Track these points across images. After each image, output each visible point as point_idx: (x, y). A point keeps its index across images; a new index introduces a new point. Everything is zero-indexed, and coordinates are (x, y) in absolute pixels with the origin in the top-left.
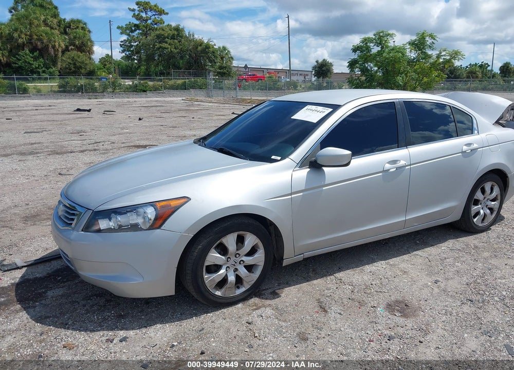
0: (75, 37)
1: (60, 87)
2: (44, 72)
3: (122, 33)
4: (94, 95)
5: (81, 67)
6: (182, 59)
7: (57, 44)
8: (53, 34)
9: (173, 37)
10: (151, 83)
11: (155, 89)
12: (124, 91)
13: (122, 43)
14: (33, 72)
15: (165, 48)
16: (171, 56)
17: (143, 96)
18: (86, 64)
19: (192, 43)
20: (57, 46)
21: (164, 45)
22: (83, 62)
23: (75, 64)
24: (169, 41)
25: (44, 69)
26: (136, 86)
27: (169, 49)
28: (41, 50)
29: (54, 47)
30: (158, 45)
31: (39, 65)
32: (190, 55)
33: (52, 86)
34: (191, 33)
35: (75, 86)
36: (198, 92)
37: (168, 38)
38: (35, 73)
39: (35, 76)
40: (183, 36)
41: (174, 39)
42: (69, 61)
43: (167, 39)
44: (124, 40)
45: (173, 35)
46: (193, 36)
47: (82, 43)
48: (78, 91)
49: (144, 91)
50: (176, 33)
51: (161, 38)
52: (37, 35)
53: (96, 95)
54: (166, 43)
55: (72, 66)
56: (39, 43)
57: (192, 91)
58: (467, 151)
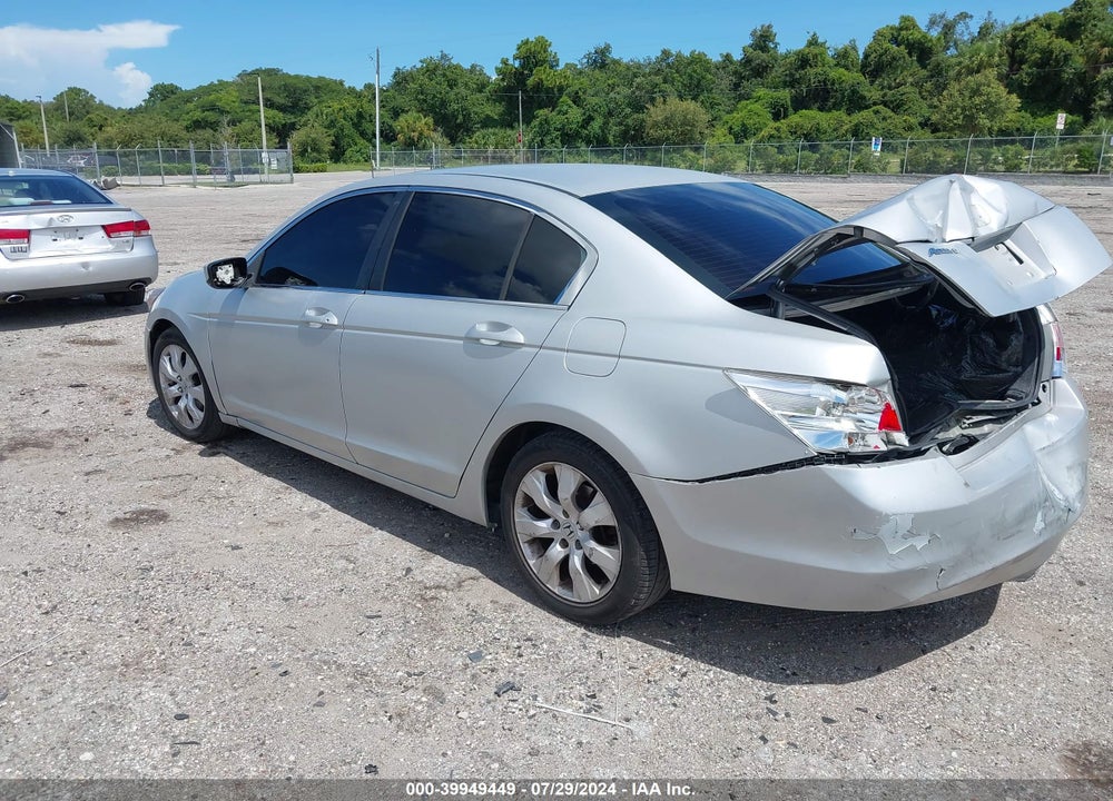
58: (483, 341)
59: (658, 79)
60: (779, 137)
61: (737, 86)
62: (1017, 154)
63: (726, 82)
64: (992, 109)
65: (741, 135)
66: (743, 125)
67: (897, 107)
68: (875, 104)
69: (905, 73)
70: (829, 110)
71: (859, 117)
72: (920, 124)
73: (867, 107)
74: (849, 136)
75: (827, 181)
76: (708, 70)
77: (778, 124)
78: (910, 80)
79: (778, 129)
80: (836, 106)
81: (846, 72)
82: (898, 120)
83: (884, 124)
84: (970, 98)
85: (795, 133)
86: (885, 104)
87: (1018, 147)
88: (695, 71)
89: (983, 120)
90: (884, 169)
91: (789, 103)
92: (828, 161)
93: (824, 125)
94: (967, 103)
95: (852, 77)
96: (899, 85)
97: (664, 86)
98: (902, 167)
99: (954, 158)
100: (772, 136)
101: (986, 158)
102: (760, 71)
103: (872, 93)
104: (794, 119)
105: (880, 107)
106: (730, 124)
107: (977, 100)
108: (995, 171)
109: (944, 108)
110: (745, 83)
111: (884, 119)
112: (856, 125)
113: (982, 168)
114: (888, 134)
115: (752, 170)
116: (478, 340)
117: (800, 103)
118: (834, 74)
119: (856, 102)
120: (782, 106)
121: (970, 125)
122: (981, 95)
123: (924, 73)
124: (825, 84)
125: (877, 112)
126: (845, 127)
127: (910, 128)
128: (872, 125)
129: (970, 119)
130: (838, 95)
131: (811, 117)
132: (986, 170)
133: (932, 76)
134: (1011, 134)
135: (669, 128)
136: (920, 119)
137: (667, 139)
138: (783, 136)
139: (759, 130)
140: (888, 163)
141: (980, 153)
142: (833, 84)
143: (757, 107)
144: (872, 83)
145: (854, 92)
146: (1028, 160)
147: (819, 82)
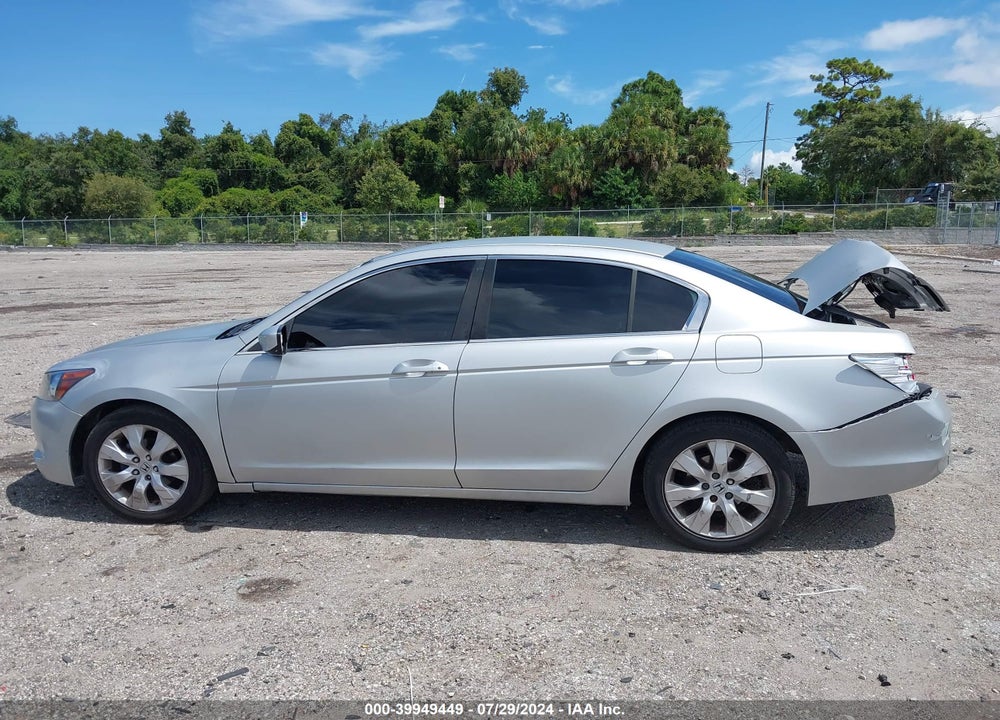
0: (699, 139)
1: (645, 226)
2: (638, 201)
3: (802, 123)
4: (697, 240)
5: (684, 191)
6: (905, 166)
7: (665, 153)
8: (661, 136)
9: (892, 122)
10: (809, 216)
11: (817, 228)
12: (754, 233)
13: (800, 142)
14: (620, 202)
15: (872, 146)
16: (882, 161)
17: (789, 241)
18: (694, 186)
19: (934, 131)
20: (665, 157)
21: (870, 140)
22: (688, 183)
23: (674, 186)
24: (880, 130)
25: (639, 196)
26: (780, 222)
27: (878, 149)
28: (639, 166)
29: (659, 158)
30: (855, 141)
31: (632, 190)
32: (925, 157)
33: (633, 225)
34: (933, 110)
35: (669, 225)
36: (912, 232)
37: (880, 126)
38: (624, 205)
39: (623, 208)
40: (914, 118)
41: (896, 126)
42: (666, 181)
43: (877, 128)
44: (804, 136)
45: (894, 118)
46: (937, 115)
47: (710, 147)
48: (670, 235)
49: (794, 232)
50: (899, 113)
51: (865, 127)
52: (636, 141)
53: (700, 240)
54: (874, 134)
55: (670, 190)
56: (637, 154)
57: (896, 231)
58: (629, 363)
59: (79, 155)
60: (215, 212)
61: (159, 165)
62: (425, 226)
63: (148, 161)
64: (401, 192)
65: (176, 209)
66: (177, 200)
67: (313, 186)
68: (293, 184)
69: (313, 160)
70: (254, 189)
71: (282, 195)
72: (334, 201)
73: (287, 187)
74: (278, 211)
75: (277, 249)
76: (129, 149)
77: (210, 200)
78: (318, 165)
79: (213, 205)
80: (260, 185)
81: (264, 157)
82: (317, 198)
83: (306, 201)
84: (383, 183)
85: (229, 208)
86: (301, 184)
87: (425, 221)
88: (116, 149)
89: (397, 201)
90: (325, 238)
91: (217, 182)
92: (275, 232)
93: (254, 202)
94: (382, 186)
95: (270, 161)
96: (309, 170)
97: (86, 162)
98: (339, 236)
99: (379, 230)
100: (207, 211)
101: (403, 230)
102: (181, 152)
103: (289, 175)
104: (226, 195)
105: (299, 187)
106: (163, 198)
107: (389, 184)
108: (411, 240)
109: (365, 189)
110: (169, 161)
111: (305, 196)
112: (283, 201)
113: (401, 237)
114: (311, 210)
115: (205, 241)
116: (626, 362)
117: (226, 183)
118: (254, 158)
119: (278, 183)
120: (211, 184)
121: (387, 204)
122: (390, 180)
123: (328, 161)
124: (248, 167)
125: (298, 191)
126: (273, 203)
127: (327, 205)
128: (296, 201)
129: (387, 199)
130: (260, 175)
131: (238, 194)
132: (405, 239)
133: (336, 164)
134: (406, 211)
135: (112, 201)
136: (334, 198)
137: (112, 212)
138: (218, 210)
139: (193, 205)
140: (327, 233)
141: (398, 225)
142: (254, 166)
143: (186, 184)
144: (287, 166)
145: (273, 174)
146: (433, 231)
147: (242, 164)
